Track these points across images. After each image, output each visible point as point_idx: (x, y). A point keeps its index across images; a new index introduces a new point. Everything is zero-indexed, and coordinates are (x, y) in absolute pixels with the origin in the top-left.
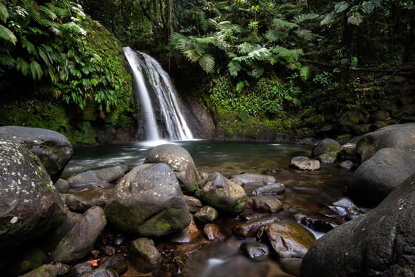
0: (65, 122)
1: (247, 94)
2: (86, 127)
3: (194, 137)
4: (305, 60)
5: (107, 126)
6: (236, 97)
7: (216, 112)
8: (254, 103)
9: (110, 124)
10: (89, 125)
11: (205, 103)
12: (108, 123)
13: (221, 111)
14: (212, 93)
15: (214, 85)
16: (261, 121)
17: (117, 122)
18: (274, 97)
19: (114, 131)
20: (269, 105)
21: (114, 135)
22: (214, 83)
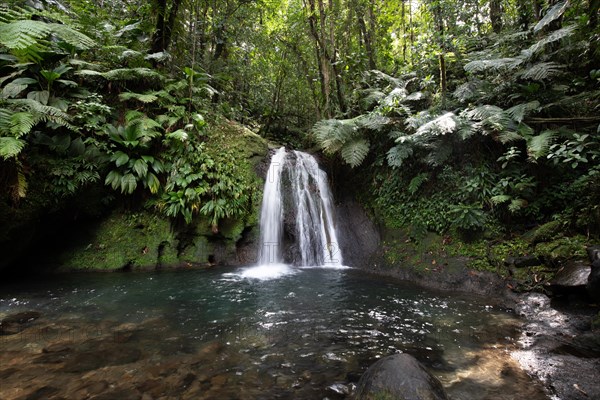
0: (170, 237)
1: (431, 194)
2: (200, 243)
3: (344, 263)
4: (543, 120)
5: (228, 242)
6: (412, 200)
7: (384, 224)
8: (438, 211)
9: (231, 239)
10: (205, 240)
11: (373, 211)
12: (229, 239)
13: (389, 223)
14: (377, 196)
15: (380, 183)
16: (448, 243)
17: (240, 237)
18: (472, 199)
19: (234, 248)
20: (460, 213)
21: (233, 253)
22: (378, 181)
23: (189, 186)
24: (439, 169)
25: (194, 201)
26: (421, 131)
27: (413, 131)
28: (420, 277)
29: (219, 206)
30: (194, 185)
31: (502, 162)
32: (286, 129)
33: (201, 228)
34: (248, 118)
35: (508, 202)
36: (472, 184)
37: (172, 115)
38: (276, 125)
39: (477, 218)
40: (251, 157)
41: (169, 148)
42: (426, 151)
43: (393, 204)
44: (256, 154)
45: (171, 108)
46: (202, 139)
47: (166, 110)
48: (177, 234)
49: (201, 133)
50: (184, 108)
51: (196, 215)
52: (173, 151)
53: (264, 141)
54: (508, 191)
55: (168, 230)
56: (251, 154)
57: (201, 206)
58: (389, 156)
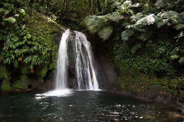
0: (6, 75)
1: (142, 54)
2: (24, 78)
3: (100, 88)
5: (39, 78)
6: (133, 57)
7: (119, 69)
8: (145, 62)
9: (41, 76)
10: (26, 77)
11: (114, 62)
12: (40, 76)
13: (122, 68)
14: (116, 55)
15: (117, 48)
16: (150, 78)
17: (45, 75)
18: (161, 57)
19: (42, 81)
20: (156, 63)
21: (42, 83)
22: (117, 47)
23: (17, 48)
24: (146, 42)
25: (20, 56)
26: (138, 23)
27: (134, 23)
28: (136, 94)
29: (34, 59)
30: (20, 47)
31: (176, 39)
32: (70, 19)
33: (24, 70)
34: (50, 13)
35: (179, 59)
36: (162, 49)
37: (6, 8)
38: (65, 17)
39: (163, 66)
40: (52, 33)
41: (5, 27)
42: (140, 33)
43: (124, 59)
44: (54, 32)
45: (6, 5)
46: (24, 23)
47: (3, 5)
48: (10, 73)
49: (23, 20)
50: (13, 5)
51: (21, 64)
52: (7, 28)
53: (59, 25)
54: (179, 53)
55: (5, 72)
56: (52, 32)
57: (24, 59)
58: (122, 35)
